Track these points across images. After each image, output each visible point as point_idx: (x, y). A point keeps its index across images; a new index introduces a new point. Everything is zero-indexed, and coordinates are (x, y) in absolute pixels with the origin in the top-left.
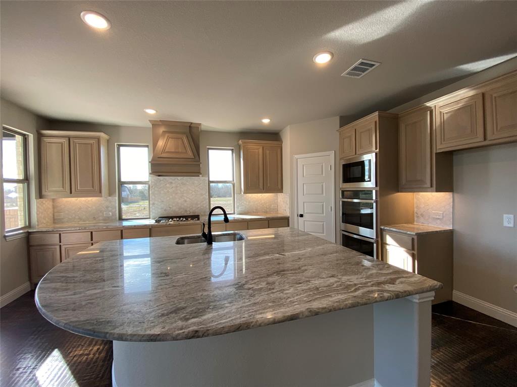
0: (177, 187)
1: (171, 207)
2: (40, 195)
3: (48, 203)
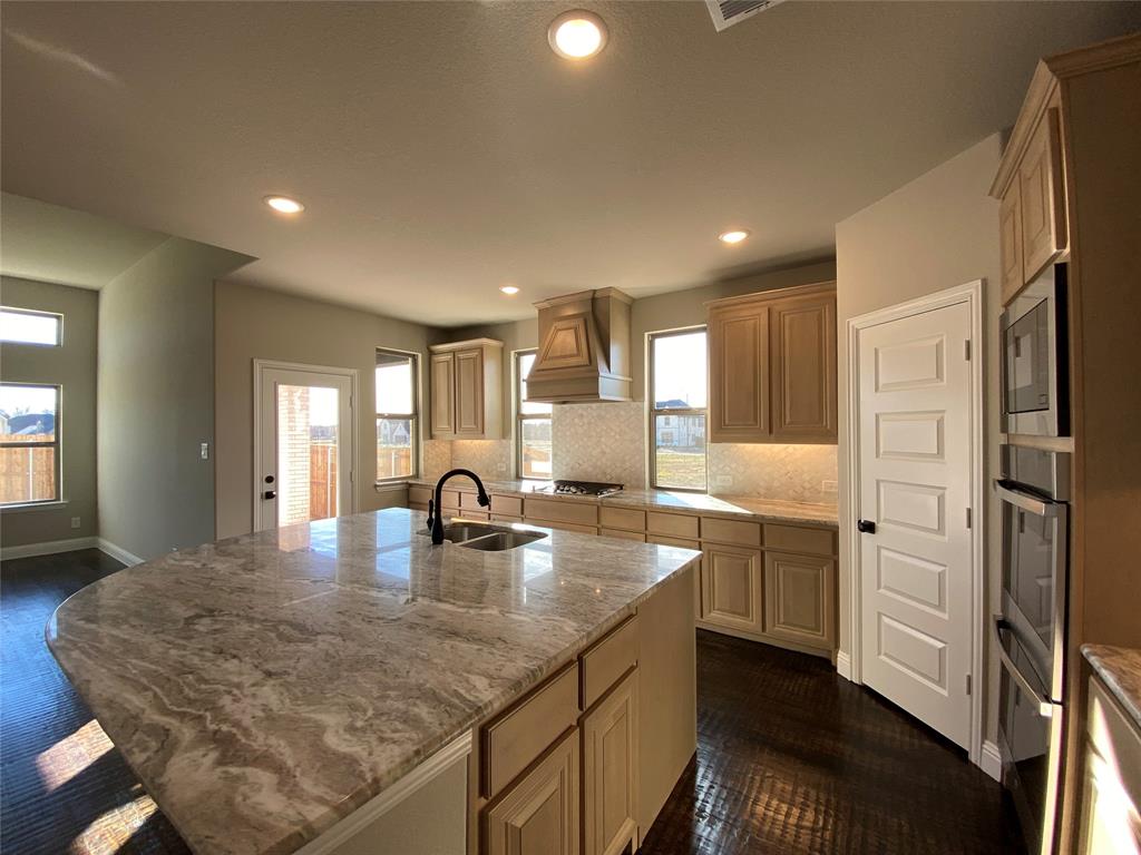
0: (589, 423)
1: (581, 462)
2: (430, 436)
3: (443, 448)
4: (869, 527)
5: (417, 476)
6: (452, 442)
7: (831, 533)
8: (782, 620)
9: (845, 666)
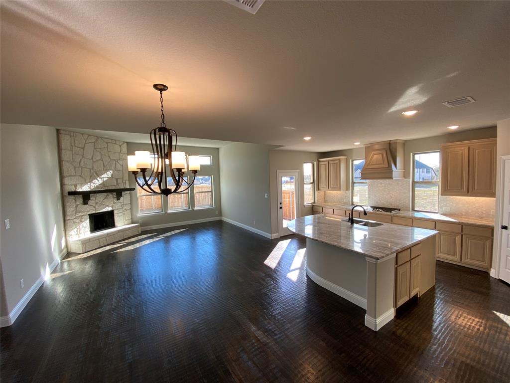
0: (385, 186)
1: (381, 200)
2: (319, 189)
3: (322, 193)
4: (505, 228)
5: (314, 203)
6: (325, 192)
7: (492, 229)
8: (469, 257)
9: (493, 273)
